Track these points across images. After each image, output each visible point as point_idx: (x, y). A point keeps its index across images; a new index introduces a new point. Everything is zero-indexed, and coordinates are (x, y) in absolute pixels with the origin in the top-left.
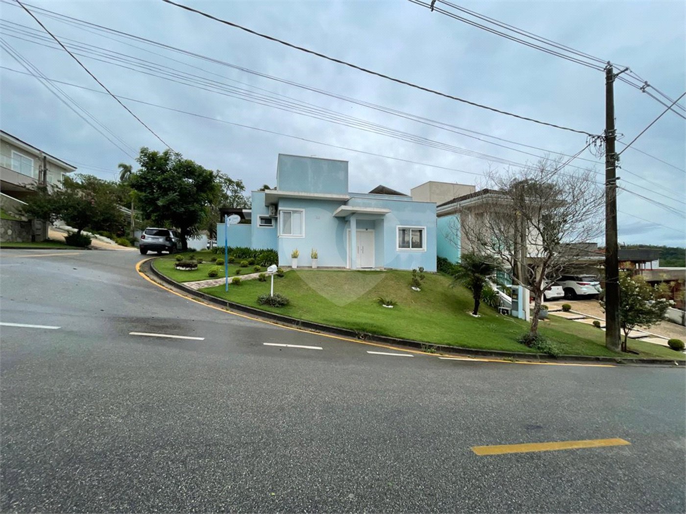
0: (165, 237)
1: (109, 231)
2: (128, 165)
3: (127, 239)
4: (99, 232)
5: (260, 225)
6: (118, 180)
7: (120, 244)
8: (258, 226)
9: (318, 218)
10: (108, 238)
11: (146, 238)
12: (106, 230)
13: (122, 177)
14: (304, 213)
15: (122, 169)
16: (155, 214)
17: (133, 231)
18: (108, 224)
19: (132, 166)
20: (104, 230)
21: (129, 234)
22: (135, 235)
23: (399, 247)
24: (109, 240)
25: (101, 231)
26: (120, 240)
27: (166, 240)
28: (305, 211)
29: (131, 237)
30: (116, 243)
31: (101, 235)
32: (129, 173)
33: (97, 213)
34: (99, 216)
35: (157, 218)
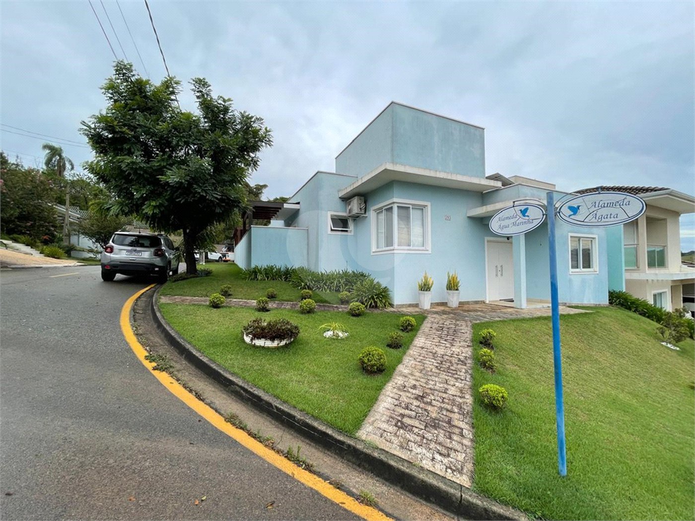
0: (153, 250)
1: (30, 235)
2: (56, 145)
3: (59, 247)
4: (11, 236)
5: (332, 230)
6: (42, 167)
7: (48, 256)
8: (329, 232)
9: (448, 218)
10: (27, 245)
11: (115, 250)
12: (24, 234)
13: (48, 163)
14: (429, 208)
15: (48, 151)
16: (153, 203)
17: (69, 235)
18: (29, 224)
19: (62, 148)
20: (21, 233)
21: (61, 240)
22: (72, 242)
23: (572, 268)
24: (28, 249)
25: (15, 236)
26: (47, 249)
27: (156, 254)
28: (431, 205)
29: (65, 243)
30: (40, 253)
31: (16, 240)
32: (58, 158)
33: (9, 202)
34: (11, 208)
35: (156, 211)
